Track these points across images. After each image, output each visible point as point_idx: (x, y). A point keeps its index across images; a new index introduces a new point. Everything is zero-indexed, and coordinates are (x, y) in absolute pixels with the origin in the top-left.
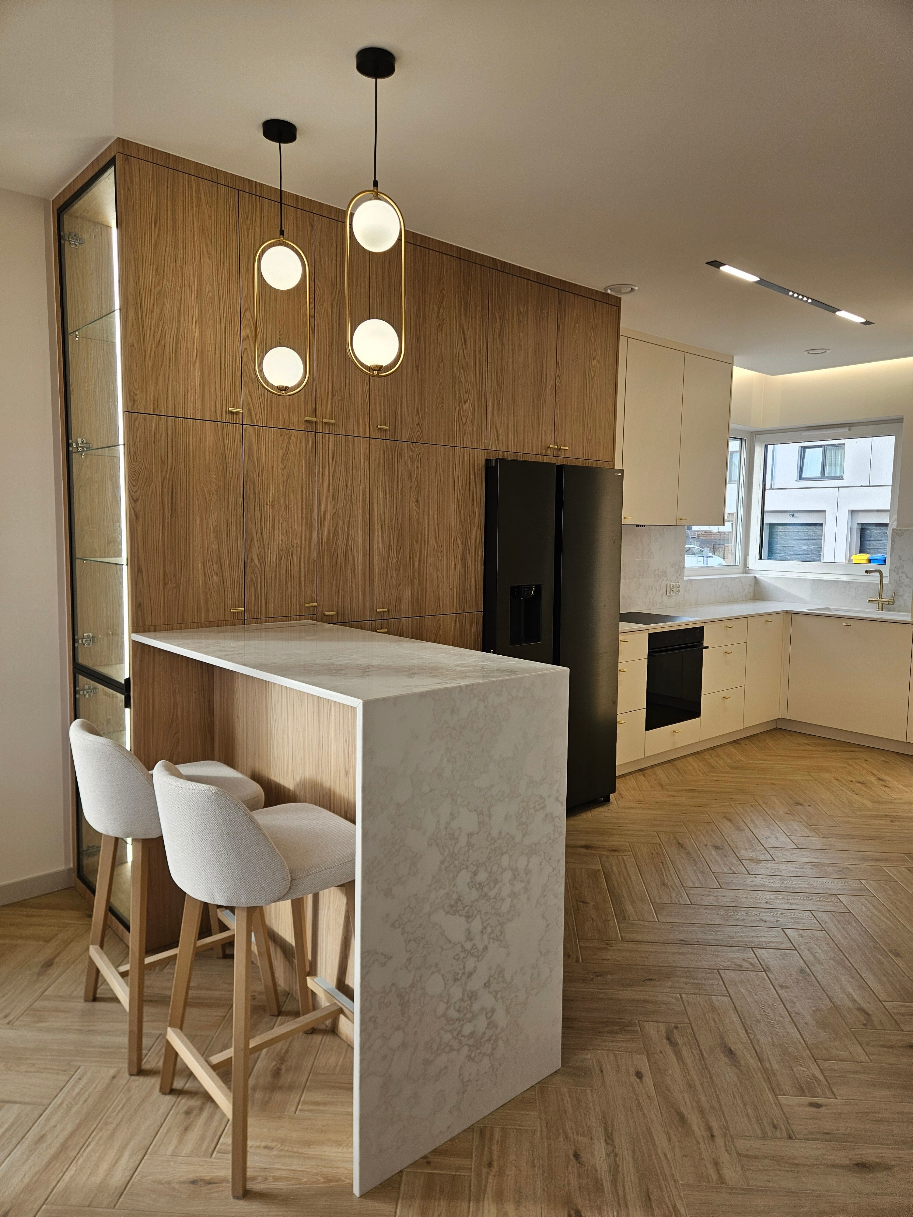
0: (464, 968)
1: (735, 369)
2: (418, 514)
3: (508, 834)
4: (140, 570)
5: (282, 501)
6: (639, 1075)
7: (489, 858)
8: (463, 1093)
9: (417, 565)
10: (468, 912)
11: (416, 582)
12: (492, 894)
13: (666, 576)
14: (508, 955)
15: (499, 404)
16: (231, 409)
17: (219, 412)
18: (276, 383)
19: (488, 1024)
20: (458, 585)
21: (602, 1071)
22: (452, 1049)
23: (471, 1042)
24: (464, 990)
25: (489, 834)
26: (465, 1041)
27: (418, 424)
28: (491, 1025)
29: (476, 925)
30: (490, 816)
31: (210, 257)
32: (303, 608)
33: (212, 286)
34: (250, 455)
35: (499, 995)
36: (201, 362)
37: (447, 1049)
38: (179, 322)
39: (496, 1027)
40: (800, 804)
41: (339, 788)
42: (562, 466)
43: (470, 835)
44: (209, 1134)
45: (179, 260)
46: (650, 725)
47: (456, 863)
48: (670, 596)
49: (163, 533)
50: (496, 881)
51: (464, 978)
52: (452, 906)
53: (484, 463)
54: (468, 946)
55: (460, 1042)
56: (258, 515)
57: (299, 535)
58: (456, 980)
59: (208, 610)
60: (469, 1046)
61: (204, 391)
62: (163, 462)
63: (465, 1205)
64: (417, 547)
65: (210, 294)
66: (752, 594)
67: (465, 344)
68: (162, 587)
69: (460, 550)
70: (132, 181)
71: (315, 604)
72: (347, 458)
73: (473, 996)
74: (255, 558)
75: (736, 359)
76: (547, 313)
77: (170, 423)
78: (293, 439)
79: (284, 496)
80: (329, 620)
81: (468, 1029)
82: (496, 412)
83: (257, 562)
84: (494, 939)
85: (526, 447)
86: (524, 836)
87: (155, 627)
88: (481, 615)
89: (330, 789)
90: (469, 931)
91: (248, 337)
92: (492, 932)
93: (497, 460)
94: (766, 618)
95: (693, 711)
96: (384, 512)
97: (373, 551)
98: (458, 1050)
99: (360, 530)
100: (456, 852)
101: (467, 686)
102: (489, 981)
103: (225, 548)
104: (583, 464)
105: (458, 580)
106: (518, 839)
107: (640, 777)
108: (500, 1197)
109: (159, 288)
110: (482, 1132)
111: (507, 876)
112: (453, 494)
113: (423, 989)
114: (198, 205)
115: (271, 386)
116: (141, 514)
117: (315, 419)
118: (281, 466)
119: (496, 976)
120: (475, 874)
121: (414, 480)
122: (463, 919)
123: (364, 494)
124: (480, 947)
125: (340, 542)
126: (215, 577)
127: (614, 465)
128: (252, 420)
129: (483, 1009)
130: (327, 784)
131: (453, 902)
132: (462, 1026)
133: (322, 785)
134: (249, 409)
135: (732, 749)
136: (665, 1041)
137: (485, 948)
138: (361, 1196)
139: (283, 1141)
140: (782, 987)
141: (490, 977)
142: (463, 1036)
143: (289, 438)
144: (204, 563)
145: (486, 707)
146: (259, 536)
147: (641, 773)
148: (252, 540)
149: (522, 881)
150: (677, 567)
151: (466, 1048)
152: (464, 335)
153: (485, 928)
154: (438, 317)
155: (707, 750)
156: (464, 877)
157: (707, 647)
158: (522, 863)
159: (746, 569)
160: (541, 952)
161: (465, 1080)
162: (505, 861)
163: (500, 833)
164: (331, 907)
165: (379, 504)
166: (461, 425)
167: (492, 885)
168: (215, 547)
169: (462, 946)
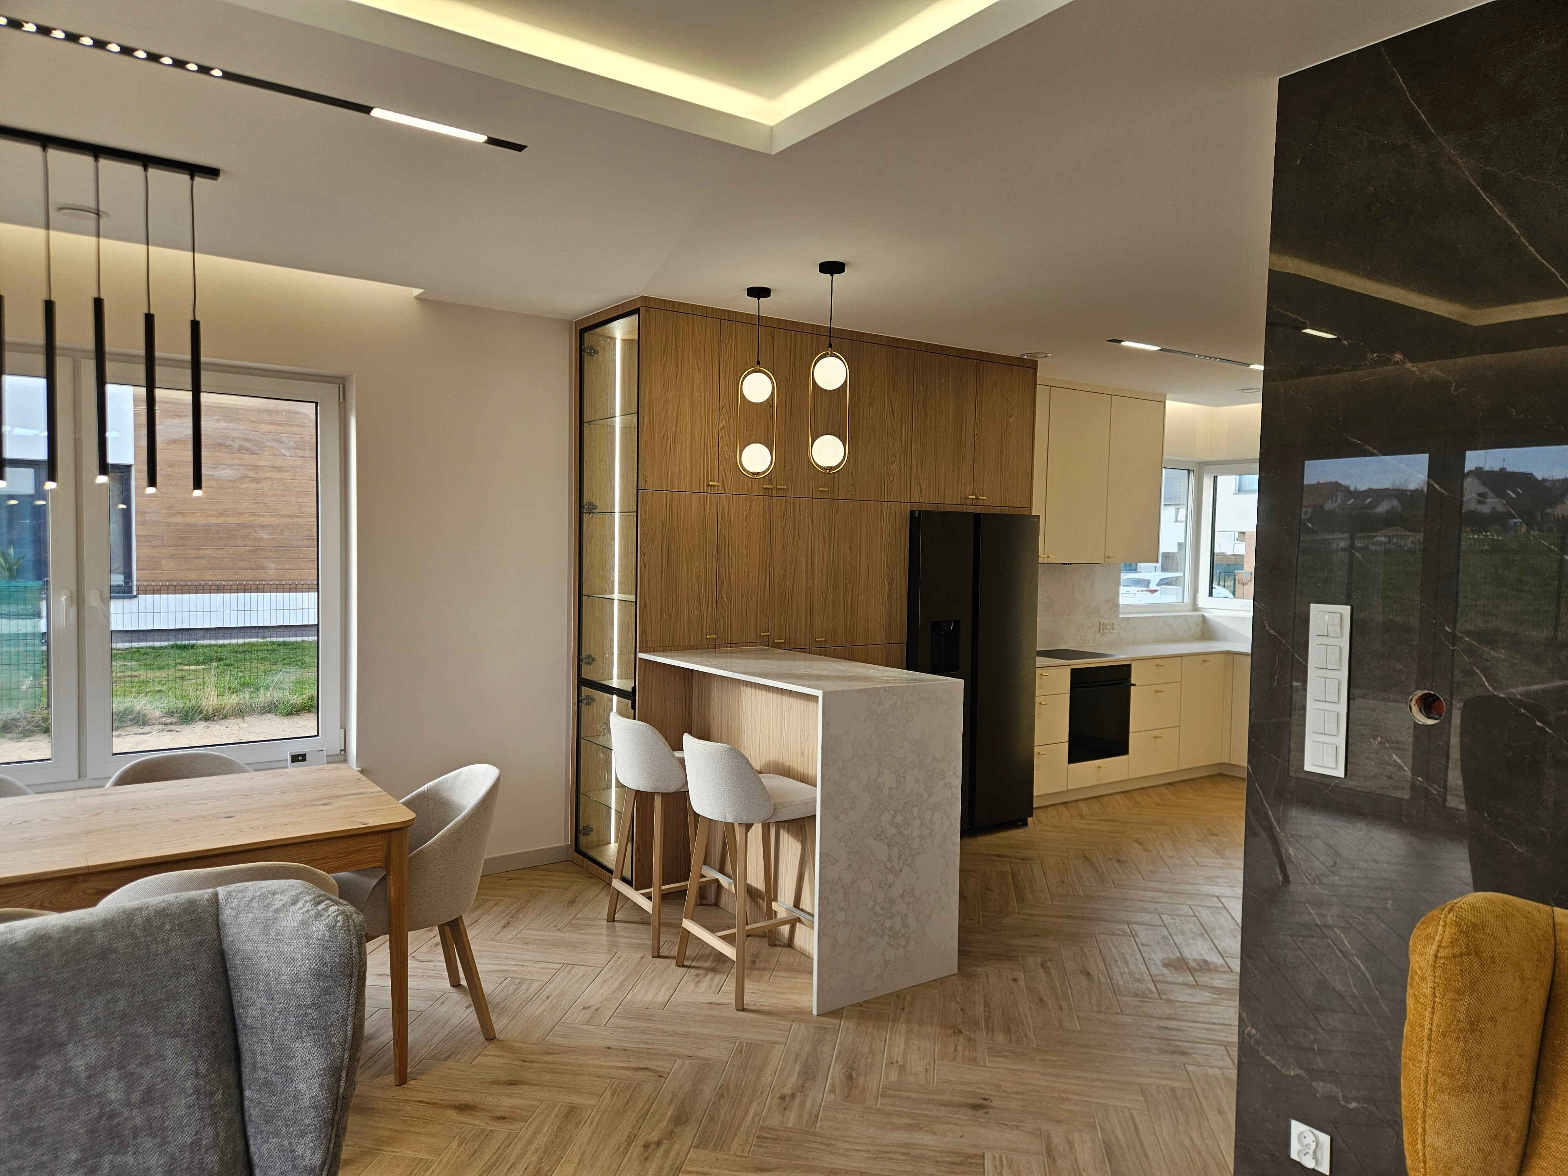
0: (886, 880)
1: (1169, 404)
2: (851, 559)
3: (917, 793)
4: (645, 606)
5: (745, 551)
6: (1015, 980)
7: (904, 808)
8: (886, 967)
9: (849, 601)
10: (889, 842)
11: (849, 616)
12: (906, 833)
13: (1099, 614)
14: (917, 878)
15: (922, 463)
16: (711, 483)
17: (702, 486)
18: (751, 471)
19: (903, 925)
20: (885, 619)
21: (987, 977)
22: (877, 934)
23: (891, 933)
24: (886, 896)
25: (904, 791)
26: (886, 931)
27: (852, 484)
28: (904, 925)
29: (895, 853)
30: (905, 778)
31: (699, 371)
32: (758, 637)
33: (700, 392)
34: (723, 515)
35: (911, 906)
36: (691, 448)
37: (874, 934)
38: (677, 421)
39: (908, 927)
40: (1215, 835)
41: (797, 765)
42: (979, 514)
43: (891, 789)
44: (714, 986)
45: (678, 376)
46: (1072, 759)
47: (881, 806)
48: (1103, 634)
49: (662, 577)
50: (909, 825)
51: (886, 887)
52: (878, 835)
53: (908, 513)
54: (889, 865)
55: (883, 932)
56: (727, 563)
57: (757, 578)
58: (880, 887)
59: (690, 637)
60: (889, 936)
61: (692, 470)
62: (663, 525)
63: (885, 1023)
64: (850, 586)
65: (699, 399)
66: (1200, 634)
67: (893, 415)
68: (659, 617)
69: (887, 589)
70: (650, 325)
71: (769, 634)
72: (794, 516)
73: (892, 901)
74: (724, 596)
75: (1168, 396)
76: (967, 382)
77: (669, 496)
78: (754, 502)
79: (747, 547)
80: (778, 646)
81: (888, 923)
82: (919, 469)
83: (725, 599)
84: (907, 865)
85: (947, 499)
86: (929, 796)
87: (654, 649)
88: (905, 646)
89: (789, 767)
90: (889, 854)
91: (724, 427)
92: (906, 859)
93: (919, 512)
94: (1204, 657)
95: (1120, 747)
96: (823, 558)
97: (814, 591)
98: (882, 936)
99: (804, 574)
100: (881, 798)
101: (889, 687)
102: (903, 894)
103: (703, 590)
104: (1001, 511)
105: (884, 614)
106: (925, 797)
107: (1062, 809)
108: (908, 1021)
109: (665, 398)
110: (898, 996)
111: (917, 822)
112: (881, 542)
113: (859, 887)
114: (693, 334)
115: (748, 472)
116: (647, 564)
117: (771, 487)
118: (745, 524)
119: (909, 891)
120: (894, 817)
121: (848, 531)
122: (886, 846)
123: (807, 544)
124: (898, 869)
125: (787, 583)
126: (695, 611)
127: (1031, 511)
128: (725, 490)
129: (899, 913)
130: (787, 763)
131: (879, 833)
132: (884, 920)
133: (783, 764)
134: (723, 482)
135: (1164, 790)
136: (1039, 966)
137: (901, 870)
138: (818, 1015)
139: (763, 991)
140: (1143, 945)
141: (905, 891)
142: (885, 927)
143: (751, 502)
144: (688, 600)
145: (902, 702)
146: (727, 579)
147: (1064, 806)
148: (723, 582)
149: (928, 828)
150: (1111, 604)
151: (887, 937)
152: (892, 407)
153: (901, 856)
154: (870, 395)
155: (1138, 789)
156: (886, 818)
157: (1134, 685)
158: (928, 815)
159: (1195, 607)
160: (942, 883)
161: (887, 958)
162: (915, 811)
163: (912, 791)
164: (789, 853)
165: (819, 551)
166: (889, 482)
167: (906, 826)
168: (696, 588)
169: (885, 865)
